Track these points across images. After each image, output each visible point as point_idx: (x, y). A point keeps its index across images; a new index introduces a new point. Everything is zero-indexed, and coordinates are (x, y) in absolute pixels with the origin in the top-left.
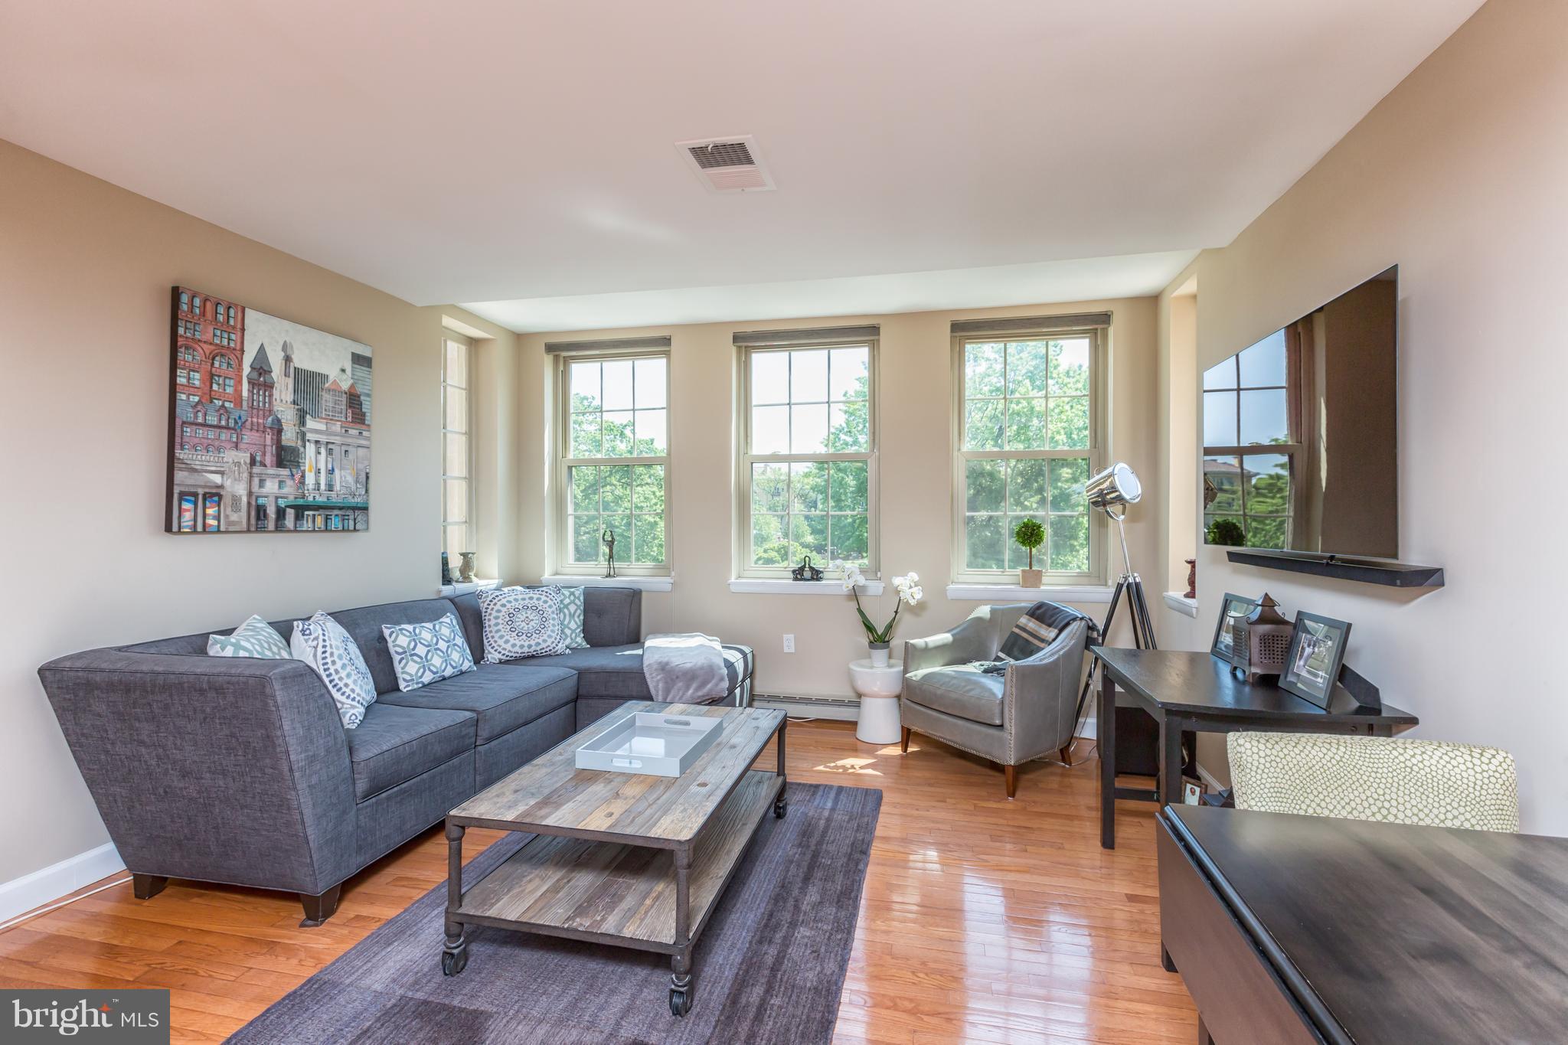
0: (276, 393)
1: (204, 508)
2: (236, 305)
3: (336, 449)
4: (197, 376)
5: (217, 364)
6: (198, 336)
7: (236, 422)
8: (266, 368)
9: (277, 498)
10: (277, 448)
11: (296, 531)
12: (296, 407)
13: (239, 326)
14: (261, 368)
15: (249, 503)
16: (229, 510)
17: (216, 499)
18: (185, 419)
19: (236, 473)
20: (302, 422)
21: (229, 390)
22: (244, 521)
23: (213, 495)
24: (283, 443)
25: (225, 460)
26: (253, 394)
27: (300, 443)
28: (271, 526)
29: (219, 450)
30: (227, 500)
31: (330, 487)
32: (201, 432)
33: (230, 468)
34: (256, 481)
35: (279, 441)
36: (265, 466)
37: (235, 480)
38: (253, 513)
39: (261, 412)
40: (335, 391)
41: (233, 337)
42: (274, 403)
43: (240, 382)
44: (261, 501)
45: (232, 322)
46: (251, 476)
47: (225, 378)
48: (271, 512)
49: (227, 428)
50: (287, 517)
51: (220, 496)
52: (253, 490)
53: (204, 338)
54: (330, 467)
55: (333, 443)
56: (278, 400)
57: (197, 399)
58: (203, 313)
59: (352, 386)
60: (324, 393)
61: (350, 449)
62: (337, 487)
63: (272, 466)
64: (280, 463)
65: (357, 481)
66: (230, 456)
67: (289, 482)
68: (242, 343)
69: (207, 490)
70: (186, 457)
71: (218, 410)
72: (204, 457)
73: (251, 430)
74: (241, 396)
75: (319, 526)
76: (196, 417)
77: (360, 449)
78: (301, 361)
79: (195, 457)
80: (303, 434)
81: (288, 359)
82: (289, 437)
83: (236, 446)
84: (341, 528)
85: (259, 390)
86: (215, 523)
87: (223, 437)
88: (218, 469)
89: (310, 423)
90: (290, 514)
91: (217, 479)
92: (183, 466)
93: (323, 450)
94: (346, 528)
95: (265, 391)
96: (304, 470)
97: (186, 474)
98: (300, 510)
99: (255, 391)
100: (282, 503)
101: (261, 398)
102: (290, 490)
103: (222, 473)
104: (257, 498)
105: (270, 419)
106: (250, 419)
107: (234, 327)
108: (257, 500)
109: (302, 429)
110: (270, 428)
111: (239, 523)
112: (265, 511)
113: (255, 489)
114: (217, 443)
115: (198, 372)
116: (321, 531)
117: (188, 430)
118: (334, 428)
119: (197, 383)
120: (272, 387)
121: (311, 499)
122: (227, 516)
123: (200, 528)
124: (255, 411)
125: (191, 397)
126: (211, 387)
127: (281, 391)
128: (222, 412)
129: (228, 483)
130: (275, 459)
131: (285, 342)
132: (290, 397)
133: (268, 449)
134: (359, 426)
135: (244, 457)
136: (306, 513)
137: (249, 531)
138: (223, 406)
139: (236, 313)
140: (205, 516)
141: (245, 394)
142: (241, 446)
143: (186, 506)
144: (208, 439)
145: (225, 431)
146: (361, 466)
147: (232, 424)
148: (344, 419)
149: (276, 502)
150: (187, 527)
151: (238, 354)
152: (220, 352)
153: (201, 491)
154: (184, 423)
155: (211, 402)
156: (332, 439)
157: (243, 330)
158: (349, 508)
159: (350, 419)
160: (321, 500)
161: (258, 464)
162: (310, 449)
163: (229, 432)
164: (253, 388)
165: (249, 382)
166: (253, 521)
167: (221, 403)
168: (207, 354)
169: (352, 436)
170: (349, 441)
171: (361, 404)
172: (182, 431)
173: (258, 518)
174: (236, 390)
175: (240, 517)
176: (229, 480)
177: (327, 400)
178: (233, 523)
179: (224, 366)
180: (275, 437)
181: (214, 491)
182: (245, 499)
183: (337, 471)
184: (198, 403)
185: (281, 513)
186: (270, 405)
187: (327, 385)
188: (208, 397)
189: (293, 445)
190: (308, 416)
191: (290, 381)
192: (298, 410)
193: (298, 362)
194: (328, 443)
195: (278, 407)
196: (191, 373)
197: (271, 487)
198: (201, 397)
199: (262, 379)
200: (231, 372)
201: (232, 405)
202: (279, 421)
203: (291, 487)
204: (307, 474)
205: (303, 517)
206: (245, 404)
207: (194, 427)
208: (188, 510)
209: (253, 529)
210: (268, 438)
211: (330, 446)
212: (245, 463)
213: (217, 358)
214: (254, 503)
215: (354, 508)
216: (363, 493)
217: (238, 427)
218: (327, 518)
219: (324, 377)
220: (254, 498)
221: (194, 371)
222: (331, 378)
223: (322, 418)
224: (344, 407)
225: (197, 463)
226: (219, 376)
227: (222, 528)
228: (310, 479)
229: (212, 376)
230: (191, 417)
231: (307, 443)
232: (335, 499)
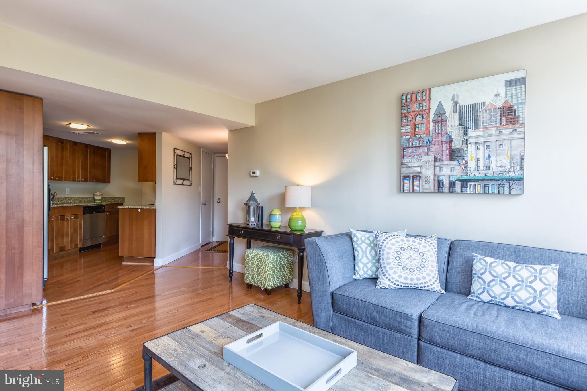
0: (448, 123)
1: (413, 182)
2: (426, 90)
3: (492, 145)
4: (409, 127)
5: (417, 119)
6: (409, 111)
7: (427, 143)
8: (442, 113)
9: (450, 176)
10: (449, 151)
11: (462, 193)
12: (461, 127)
13: (428, 98)
14: (440, 113)
15: (434, 179)
16: (424, 183)
17: (418, 178)
18: (404, 147)
19: (427, 166)
20: (466, 134)
21: (423, 129)
22: (432, 188)
23: (416, 176)
24: (453, 148)
25: (422, 160)
26: (435, 127)
27: (464, 145)
28: (446, 190)
29: (419, 157)
30: (423, 179)
31: (487, 168)
32: (411, 150)
33: (424, 164)
34: (438, 169)
35: (450, 147)
36: (443, 161)
37: (427, 169)
38: (436, 184)
39: (440, 135)
40: (492, 109)
41: (425, 104)
42: (448, 128)
43: (429, 124)
44: (440, 178)
45: (424, 98)
46: (435, 166)
47: (421, 124)
48: (447, 183)
49: (423, 146)
50: (456, 186)
51: (420, 177)
52: (436, 173)
53: (412, 110)
54: (487, 156)
55: (490, 141)
56: (450, 126)
57: (409, 137)
58: (411, 100)
59: (506, 102)
60: (481, 114)
61: (504, 142)
62: (493, 167)
63: (446, 160)
64: (451, 158)
65: (511, 162)
66: (425, 158)
67: (457, 168)
68: (429, 105)
69: (414, 175)
70: (405, 161)
71: (419, 139)
72: (412, 161)
73: (435, 145)
74: (429, 130)
75: (479, 191)
76: (409, 144)
77: (513, 141)
78: (464, 101)
79: (409, 161)
80: (467, 140)
81: (455, 103)
82: (457, 144)
83: (427, 154)
84: (497, 192)
85: (439, 124)
86: (418, 189)
87: (421, 150)
88: (419, 165)
89: (471, 133)
90: (458, 185)
91: (418, 169)
92: (404, 165)
93: (481, 147)
94: (501, 191)
95: (442, 124)
96: (468, 160)
97: (405, 168)
98: (465, 182)
99: (436, 126)
100: (453, 179)
101: (440, 128)
102: (458, 172)
103: (421, 167)
104: (438, 176)
105: (445, 137)
106: (434, 140)
107: (425, 100)
108: (438, 178)
109: (466, 138)
110: (445, 141)
111: (429, 189)
112: (443, 183)
113: (437, 172)
114: (418, 154)
115: (409, 125)
116: (479, 193)
117: (406, 150)
118: (490, 132)
119: (409, 130)
120: (446, 121)
121: (472, 175)
122: (423, 186)
123: (411, 191)
124: (436, 135)
125: (407, 137)
126: (415, 130)
127: (451, 121)
128: (420, 139)
129: (423, 171)
130: (448, 156)
131: (454, 95)
132: (457, 122)
133: (444, 152)
134: (512, 126)
135: (431, 158)
136: (469, 183)
137: (434, 192)
138: (421, 137)
139: (426, 94)
140: (413, 185)
141: (431, 128)
142: (429, 153)
143: (406, 181)
144: (414, 153)
145: (422, 148)
146: (514, 152)
147: (425, 144)
148: (498, 125)
149: (449, 178)
150: (406, 190)
151: (427, 111)
152: (419, 113)
153: (411, 175)
154: (404, 148)
155: (415, 136)
156: (488, 139)
157: (430, 99)
158: (503, 180)
159: (504, 123)
160: (479, 176)
161: (438, 160)
162: (472, 148)
163: (423, 148)
164: (435, 124)
165: (433, 122)
166: (436, 188)
167: (419, 136)
168: (413, 116)
169: (506, 134)
170: (504, 137)
171: (515, 111)
172: (404, 151)
173: (439, 186)
174: (426, 128)
175: (430, 186)
176: (424, 169)
177: (483, 117)
178: (426, 189)
179: (421, 119)
180: (448, 146)
181: (417, 175)
182: (432, 178)
183: (493, 158)
184: (409, 139)
185: (452, 184)
186: (445, 129)
187: (483, 108)
188: (414, 135)
189: (460, 147)
190: (469, 130)
191: (457, 115)
192: (463, 128)
193: (462, 102)
194: (484, 142)
195: (449, 130)
196: (407, 127)
197: (446, 171)
198: (411, 136)
199: (440, 119)
200: (424, 121)
201: (425, 135)
202: (450, 137)
203: (458, 170)
204: (469, 162)
205: (467, 185)
206: (431, 134)
207: (408, 149)
208: (407, 183)
209: (436, 191)
210: (444, 147)
211: (487, 144)
212: (432, 160)
213: (418, 117)
214: (436, 179)
215: (509, 180)
216: (518, 169)
217: (429, 143)
218: (485, 186)
219: (482, 104)
220: (436, 177)
221: (408, 126)
222: (487, 103)
223: (480, 129)
224: (498, 117)
225: (410, 163)
226: (418, 124)
227: (421, 191)
228: (472, 165)
229: (415, 125)
230: (406, 145)
231: (469, 145)
232: (491, 174)
